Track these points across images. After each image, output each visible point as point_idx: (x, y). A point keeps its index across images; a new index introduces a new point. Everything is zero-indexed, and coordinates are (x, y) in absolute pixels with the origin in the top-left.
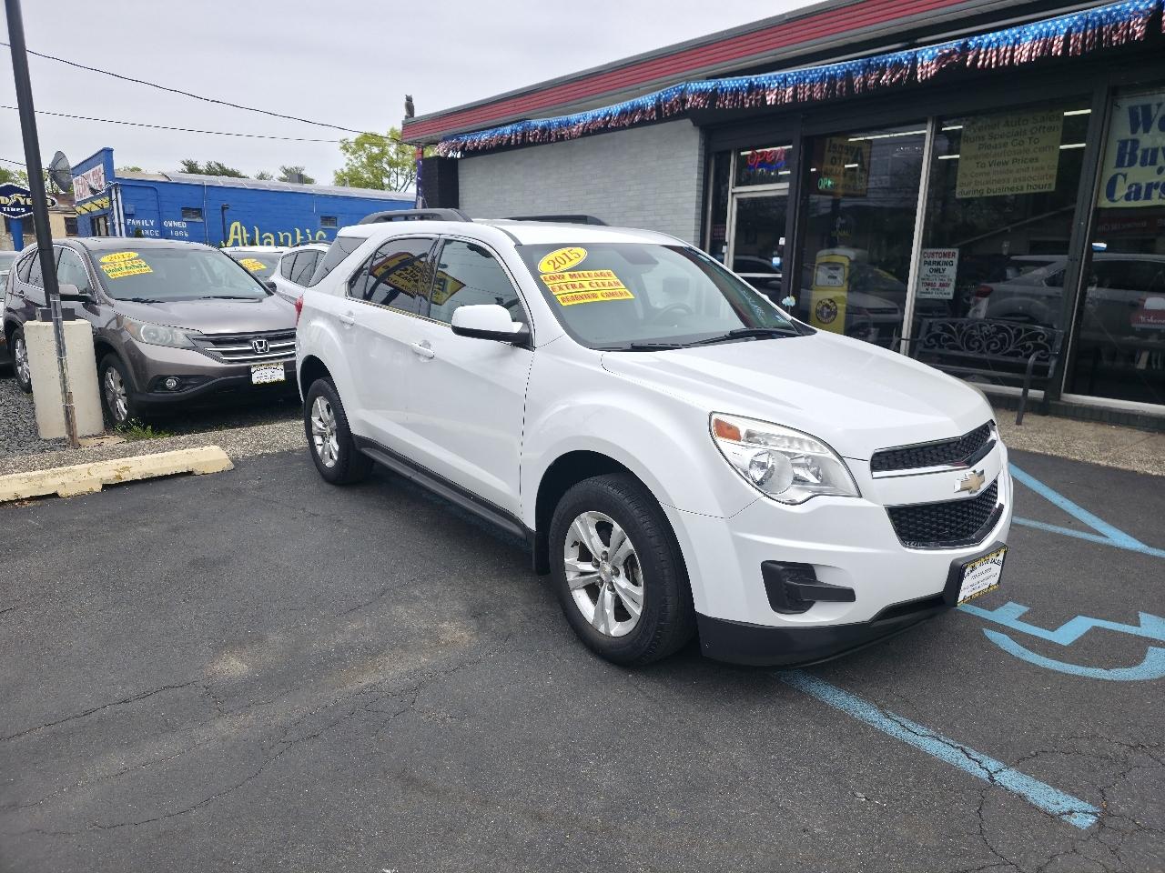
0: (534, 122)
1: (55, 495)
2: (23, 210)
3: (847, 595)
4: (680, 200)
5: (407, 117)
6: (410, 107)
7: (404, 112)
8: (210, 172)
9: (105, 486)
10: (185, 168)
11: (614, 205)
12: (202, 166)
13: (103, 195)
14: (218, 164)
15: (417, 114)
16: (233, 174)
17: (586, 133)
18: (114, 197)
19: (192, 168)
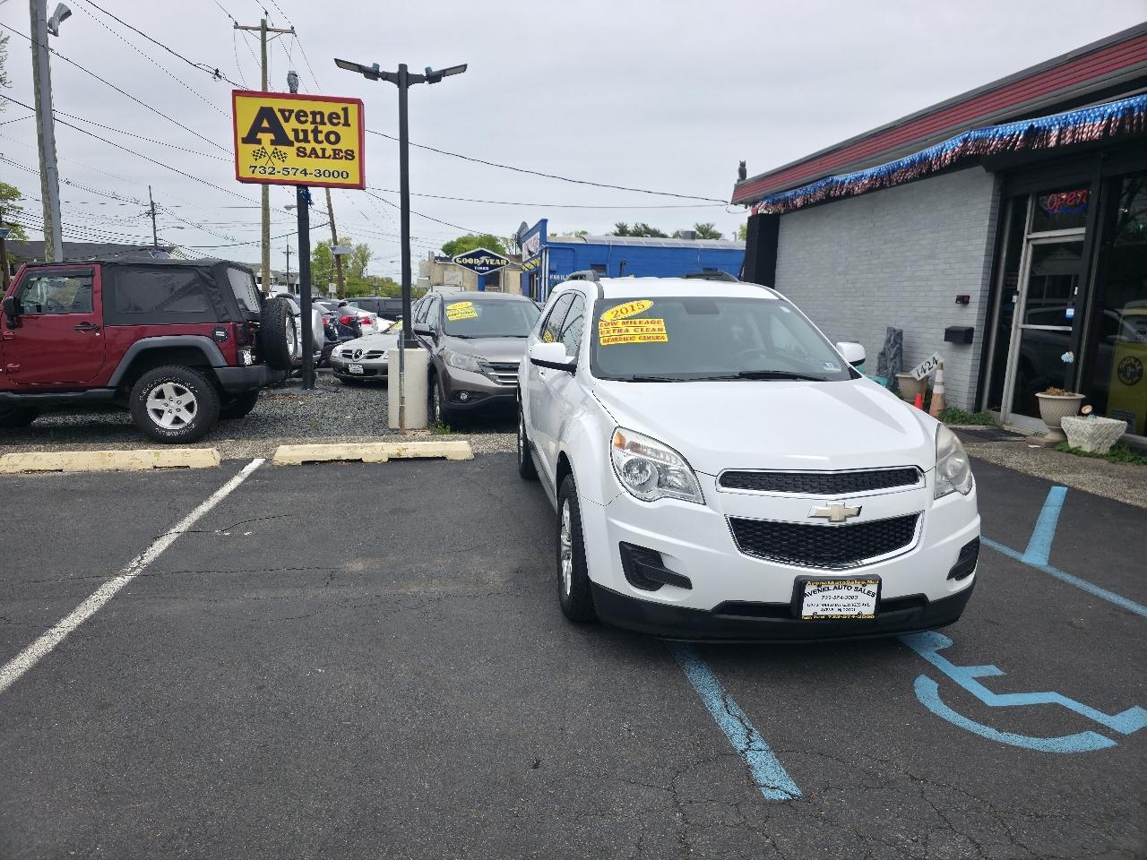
0: (836, 178)
1: (360, 460)
2: (487, 268)
3: (684, 583)
4: (970, 248)
5: (738, 181)
6: (743, 172)
7: (737, 176)
8: (637, 233)
9: (390, 459)
10: (617, 230)
11: (907, 254)
12: (631, 228)
13: (536, 257)
14: (644, 225)
15: (749, 176)
16: (655, 234)
17: (882, 184)
18: (543, 257)
19: (623, 231)
